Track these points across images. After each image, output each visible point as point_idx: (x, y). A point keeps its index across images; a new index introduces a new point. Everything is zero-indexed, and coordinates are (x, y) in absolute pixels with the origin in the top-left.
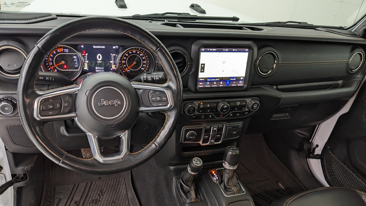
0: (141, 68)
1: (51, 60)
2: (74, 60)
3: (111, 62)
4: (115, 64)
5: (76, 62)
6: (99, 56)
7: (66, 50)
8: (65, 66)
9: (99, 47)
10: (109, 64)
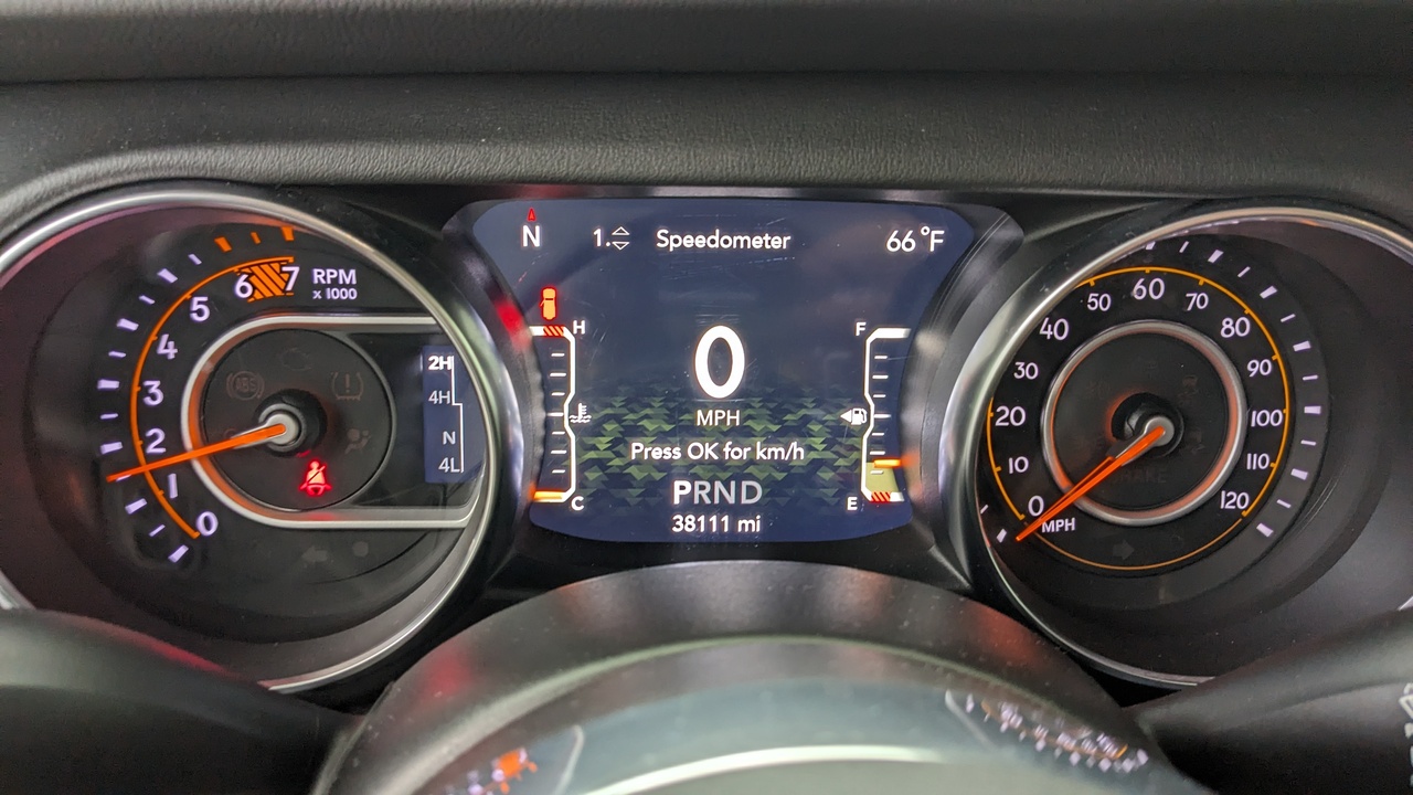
0: (1215, 497)
1: (156, 397)
3: (854, 417)
4: (893, 440)
6: (720, 350)
7: (331, 274)
8: (316, 476)
9: (718, 241)
10: (829, 444)
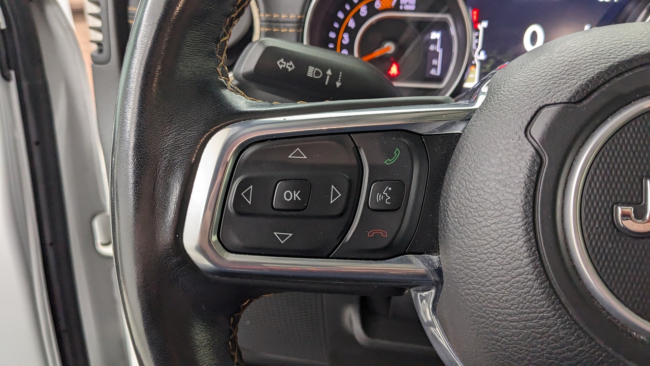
1: (346, 41)
2: (432, 48)
5: (436, 54)
6: (534, 35)
8: (394, 69)
